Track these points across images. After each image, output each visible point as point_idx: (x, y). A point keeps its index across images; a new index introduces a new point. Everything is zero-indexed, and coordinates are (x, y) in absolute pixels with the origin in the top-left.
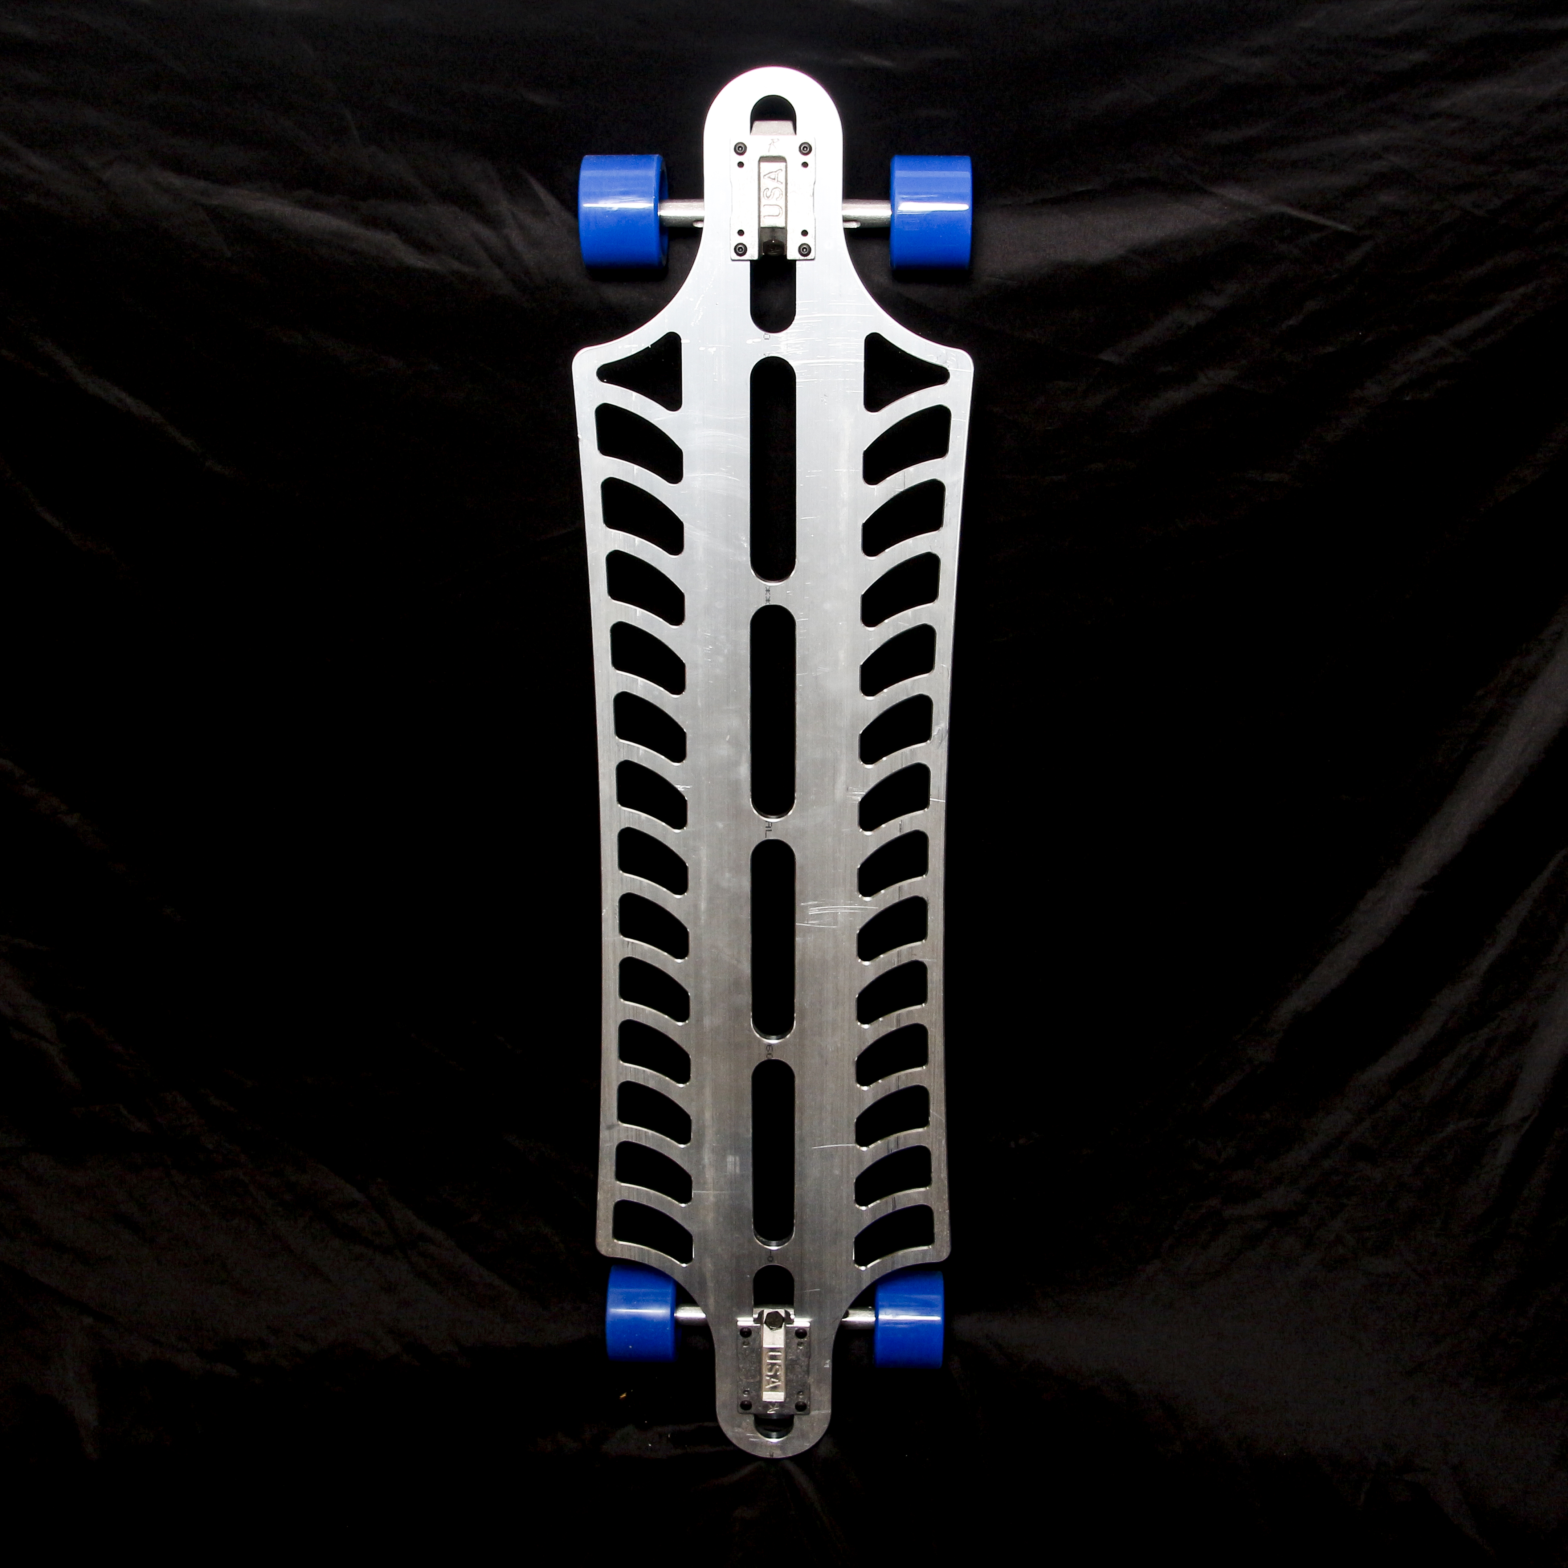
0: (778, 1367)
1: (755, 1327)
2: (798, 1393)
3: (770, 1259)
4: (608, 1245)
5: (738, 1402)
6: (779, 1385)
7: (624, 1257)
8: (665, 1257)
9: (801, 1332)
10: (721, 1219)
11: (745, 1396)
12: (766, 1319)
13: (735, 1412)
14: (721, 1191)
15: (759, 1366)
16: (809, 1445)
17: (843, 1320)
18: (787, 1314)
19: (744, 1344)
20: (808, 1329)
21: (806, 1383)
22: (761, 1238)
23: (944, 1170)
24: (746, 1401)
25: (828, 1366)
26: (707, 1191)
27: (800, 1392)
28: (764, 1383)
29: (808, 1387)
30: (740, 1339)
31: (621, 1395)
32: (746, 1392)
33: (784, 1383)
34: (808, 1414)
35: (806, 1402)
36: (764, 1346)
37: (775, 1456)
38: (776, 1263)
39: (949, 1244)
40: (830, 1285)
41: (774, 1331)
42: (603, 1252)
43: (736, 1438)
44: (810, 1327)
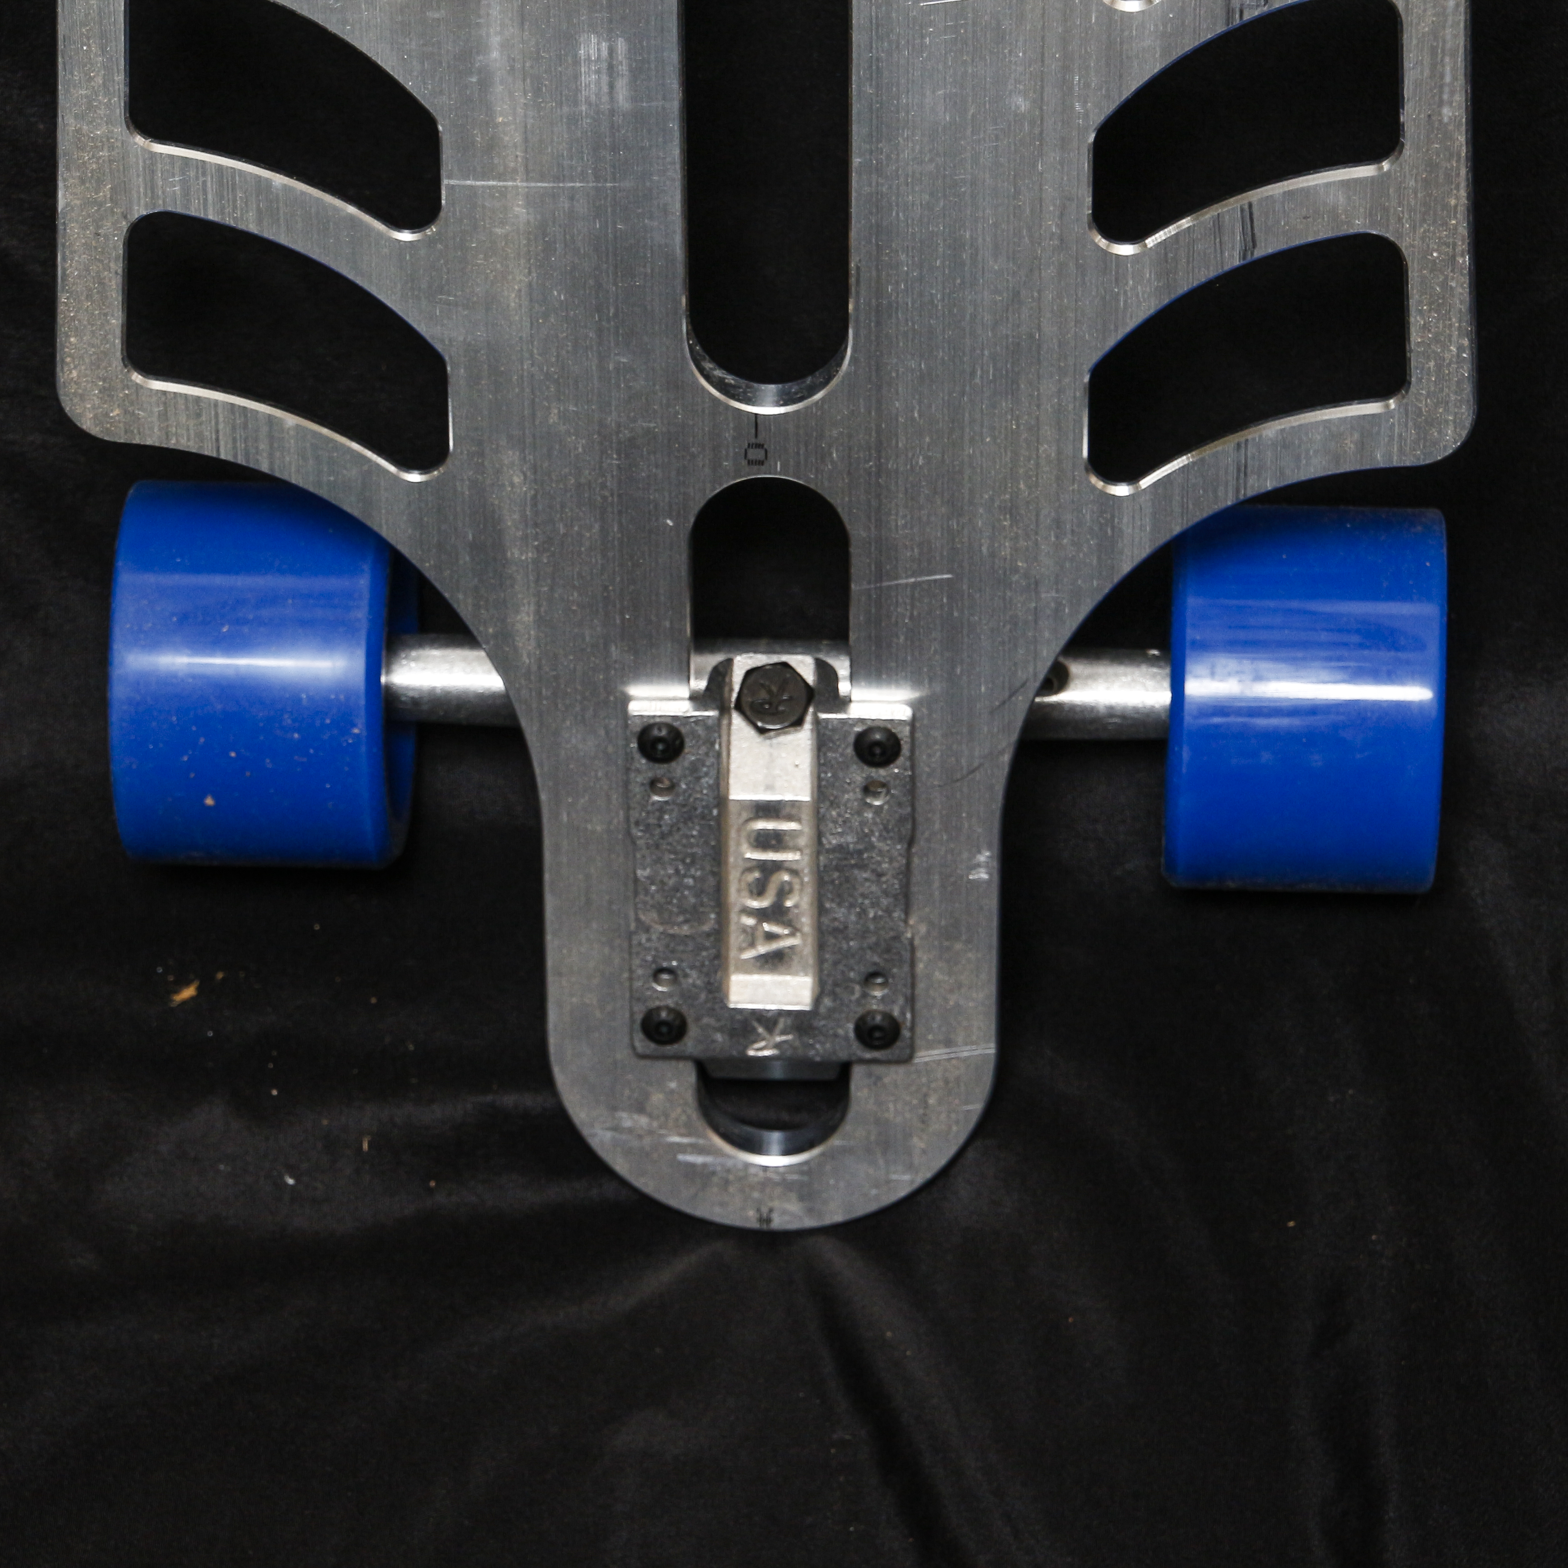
0: (786, 877)
1: (698, 721)
2: (869, 978)
3: (757, 454)
4: (107, 392)
5: (632, 1014)
6: (792, 948)
7: (172, 444)
8: (337, 446)
9: (877, 743)
10: (558, 295)
11: (659, 988)
12: (740, 693)
13: (622, 1054)
14: (557, 179)
15: (714, 874)
16: (912, 1182)
17: (1038, 700)
18: (827, 674)
19: (653, 785)
20: (907, 729)
21: (897, 938)
22: (719, 373)
23: (1452, 93)
24: (668, 1008)
25: (984, 876)
26: (500, 177)
27: (875, 975)
28: (735, 939)
29: (907, 955)
30: (638, 771)
31: (177, 992)
32: (665, 976)
33: (810, 940)
34: (907, 1059)
35: (896, 1013)
36: (732, 797)
37: (778, 1223)
38: (776, 471)
39: (1468, 389)
40: (993, 555)
41: (775, 741)
42: (88, 423)
43: (628, 1152)
44: (913, 722)
